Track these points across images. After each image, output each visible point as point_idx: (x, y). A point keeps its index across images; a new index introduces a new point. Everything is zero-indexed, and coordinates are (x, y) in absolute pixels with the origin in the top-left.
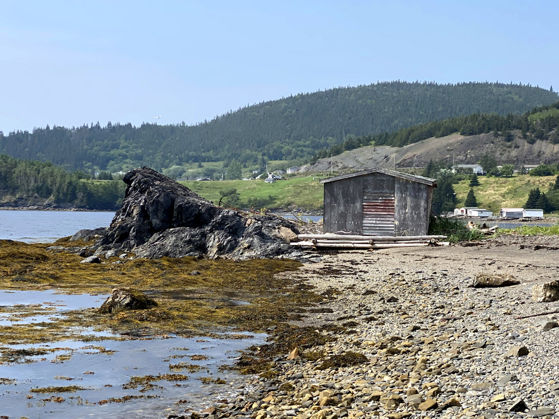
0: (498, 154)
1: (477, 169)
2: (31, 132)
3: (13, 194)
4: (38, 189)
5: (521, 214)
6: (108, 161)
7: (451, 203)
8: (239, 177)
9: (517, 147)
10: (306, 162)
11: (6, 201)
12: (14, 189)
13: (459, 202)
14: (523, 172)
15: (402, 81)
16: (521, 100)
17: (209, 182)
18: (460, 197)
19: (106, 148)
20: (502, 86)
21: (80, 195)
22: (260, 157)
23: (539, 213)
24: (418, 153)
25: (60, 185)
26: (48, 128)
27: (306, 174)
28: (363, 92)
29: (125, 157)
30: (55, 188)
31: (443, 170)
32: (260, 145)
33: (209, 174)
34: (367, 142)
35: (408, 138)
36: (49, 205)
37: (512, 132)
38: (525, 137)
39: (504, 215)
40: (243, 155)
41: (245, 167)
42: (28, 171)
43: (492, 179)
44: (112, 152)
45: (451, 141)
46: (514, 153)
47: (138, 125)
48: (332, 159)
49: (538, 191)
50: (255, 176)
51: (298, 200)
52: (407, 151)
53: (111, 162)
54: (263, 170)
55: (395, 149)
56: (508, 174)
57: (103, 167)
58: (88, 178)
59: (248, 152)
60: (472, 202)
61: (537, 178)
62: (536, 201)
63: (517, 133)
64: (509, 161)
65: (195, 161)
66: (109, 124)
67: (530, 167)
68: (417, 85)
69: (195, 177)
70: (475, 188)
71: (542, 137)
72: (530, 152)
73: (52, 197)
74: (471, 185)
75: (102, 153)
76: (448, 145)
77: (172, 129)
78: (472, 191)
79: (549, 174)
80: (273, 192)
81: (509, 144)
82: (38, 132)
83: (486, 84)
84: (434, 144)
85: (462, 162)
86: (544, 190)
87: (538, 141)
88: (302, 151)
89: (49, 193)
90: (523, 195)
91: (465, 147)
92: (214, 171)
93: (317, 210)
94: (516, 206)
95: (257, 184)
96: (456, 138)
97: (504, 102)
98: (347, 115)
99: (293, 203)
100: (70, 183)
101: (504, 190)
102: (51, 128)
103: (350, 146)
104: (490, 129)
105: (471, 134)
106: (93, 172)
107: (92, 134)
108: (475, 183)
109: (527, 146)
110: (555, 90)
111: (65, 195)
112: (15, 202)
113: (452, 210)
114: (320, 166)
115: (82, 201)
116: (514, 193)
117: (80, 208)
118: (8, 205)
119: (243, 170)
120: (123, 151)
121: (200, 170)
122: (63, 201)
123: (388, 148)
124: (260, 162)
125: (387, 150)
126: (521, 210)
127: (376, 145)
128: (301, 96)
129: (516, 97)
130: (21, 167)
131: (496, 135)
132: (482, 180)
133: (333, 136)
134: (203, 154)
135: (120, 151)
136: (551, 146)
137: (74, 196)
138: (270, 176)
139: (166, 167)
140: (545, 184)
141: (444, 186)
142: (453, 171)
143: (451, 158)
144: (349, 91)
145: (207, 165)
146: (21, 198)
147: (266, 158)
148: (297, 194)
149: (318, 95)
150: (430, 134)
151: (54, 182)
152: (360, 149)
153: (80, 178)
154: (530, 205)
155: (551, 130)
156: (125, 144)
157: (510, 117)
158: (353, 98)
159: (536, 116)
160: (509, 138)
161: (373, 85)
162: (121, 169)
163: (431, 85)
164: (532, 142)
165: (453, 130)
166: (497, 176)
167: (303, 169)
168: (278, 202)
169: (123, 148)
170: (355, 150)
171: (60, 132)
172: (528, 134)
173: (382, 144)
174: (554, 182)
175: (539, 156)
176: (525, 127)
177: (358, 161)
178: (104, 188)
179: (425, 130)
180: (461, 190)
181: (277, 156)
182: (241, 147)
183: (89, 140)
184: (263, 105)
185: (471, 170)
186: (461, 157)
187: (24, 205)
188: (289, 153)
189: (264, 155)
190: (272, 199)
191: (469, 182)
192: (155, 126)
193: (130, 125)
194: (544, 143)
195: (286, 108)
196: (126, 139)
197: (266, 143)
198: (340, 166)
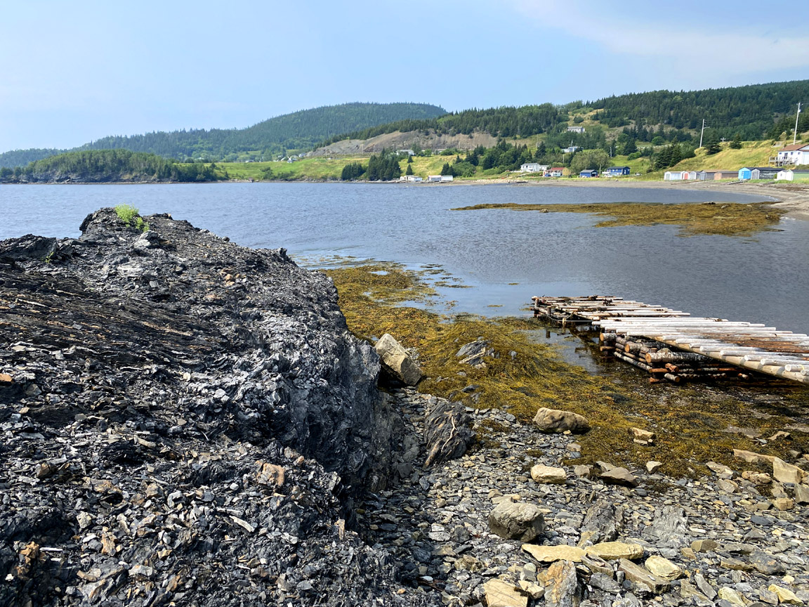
0: (421, 143)
1: (411, 152)
2: (144, 135)
3: (131, 174)
4: (146, 170)
5: (440, 178)
6: (192, 152)
7: (398, 173)
8: (271, 160)
9: (432, 139)
10: (309, 150)
11: (126, 178)
12: (132, 170)
13: (402, 172)
14: (437, 153)
15: (359, 102)
17: (254, 163)
18: (402, 169)
19: (190, 144)
21: (173, 173)
22: (282, 148)
23: (450, 178)
24: (376, 143)
25: (160, 167)
26: (154, 132)
27: (311, 157)
28: (339, 108)
29: (202, 149)
30: (157, 169)
31: (392, 154)
32: (281, 140)
33: (252, 158)
34: (344, 137)
35: (369, 134)
36: (155, 180)
37: (429, 130)
38: (436, 133)
39: (430, 180)
40: (272, 146)
41: (273, 153)
42: (139, 159)
43: (420, 158)
44: (194, 146)
45: (394, 136)
46: (430, 142)
47: (209, 130)
48: (326, 148)
49: (448, 165)
50: (280, 159)
51: (308, 174)
52: (369, 142)
53: (194, 152)
54: (284, 155)
55: (362, 141)
56: (428, 154)
57: (189, 155)
58: (178, 163)
59: (275, 144)
60: (410, 172)
61: (445, 157)
62: (447, 171)
63: (431, 130)
64: (428, 147)
65: (244, 151)
66: (191, 129)
67: (441, 151)
68: (368, 104)
69: (244, 160)
70: (411, 164)
71: (445, 132)
72: (439, 142)
73: (155, 175)
74: (409, 162)
75: (188, 147)
76: (393, 138)
77: (229, 132)
78: (410, 166)
79: (451, 154)
80: (293, 168)
81: (427, 137)
82: (149, 136)
83: (406, 104)
84: (384, 138)
85: (401, 148)
86: (451, 164)
87: (443, 135)
88: (306, 144)
89: (153, 172)
90: (438, 167)
91: (402, 139)
92: (255, 156)
93: (320, 179)
94: (435, 174)
95: (283, 164)
96: (397, 134)
98: (330, 122)
99: (305, 175)
100: (166, 166)
101: (427, 164)
102: (156, 132)
103: (335, 140)
104: (416, 128)
105: (406, 131)
106: (184, 159)
107: (182, 135)
108: (410, 161)
109: (437, 138)
111: (164, 173)
112: (133, 179)
113: (399, 178)
114: (319, 152)
115: (175, 177)
116: (433, 166)
117: (174, 181)
118: (128, 180)
119: (273, 155)
120: (201, 146)
121: (247, 156)
122: (163, 177)
123: (358, 141)
124: (281, 150)
125: (357, 142)
126: (440, 176)
127: (351, 139)
128: (303, 111)
130: (134, 156)
131: (420, 132)
132: (414, 158)
133: (323, 135)
134: (248, 146)
135: (199, 145)
136: (451, 137)
137: (170, 174)
138: (290, 159)
139: (227, 154)
140: (450, 160)
141: (394, 163)
142: (398, 154)
143: (395, 146)
144: (330, 108)
145: (251, 153)
146: (136, 176)
147: (285, 148)
148: (307, 170)
149: (312, 111)
150: (382, 132)
151: (156, 166)
152: (340, 142)
153: (173, 162)
154: (444, 173)
155: (450, 128)
156: (202, 141)
157: (427, 121)
158: (332, 112)
159: (441, 120)
160: (427, 134)
161: (343, 105)
162: (200, 156)
163: (376, 104)
164: (440, 136)
165: (395, 130)
166: (422, 156)
167: (308, 154)
168: (296, 175)
169: (201, 143)
170: (338, 142)
171: (162, 135)
172: (438, 131)
173: (354, 138)
174: (455, 159)
175: (444, 144)
176: (436, 127)
177: (341, 149)
178: (189, 168)
179: (379, 129)
180: (403, 165)
181: (291, 147)
182: (270, 142)
183: (180, 139)
184: (281, 117)
185: (407, 153)
186: (401, 145)
187: (138, 180)
188: (299, 145)
189: (284, 146)
190: (292, 173)
191: (407, 160)
192: (219, 130)
193: (203, 130)
194: (447, 136)
195: (295, 119)
196: (202, 138)
197: (284, 139)
198: (331, 152)
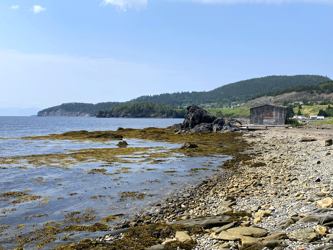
0: (308, 98)
1: (301, 103)
2: (159, 95)
3: (154, 114)
4: (161, 112)
5: (316, 117)
6: (182, 103)
7: (292, 114)
8: (222, 107)
9: (315, 96)
10: (244, 102)
11: (152, 116)
12: (155, 112)
13: (295, 114)
14: (317, 104)
15: (275, 75)
16: (316, 80)
17: (213, 109)
18: (295, 112)
19: (181, 99)
20: (310, 76)
21: (174, 114)
23: (323, 117)
24: (281, 98)
25: (168, 111)
26: (164, 93)
27: (244, 106)
28: (262, 79)
29: (187, 102)
31: (290, 104)
32: (229, 97)
33: (213, 106)
34: (264, 95)
35: (277, 94)
36: (165, 117)
37: (313, 91)
38: (317, 92)
39: (311, 118)
40: (223, 100)
41: (224, 104)
42: (158, 107)
43: (306, 106)
44: (183, 100)
46: (314, 98)
47: (191, 92)
48: (252, 101)
49: (322, 110)
50: (227, 107)
51: (241, 114)
52: (277, 97)
54: (230, 105)
55: (273, 97)
56: (312, 104)
57: (180, 105)
58: (176, 109)
59: (225, 99)
60: (299, 114)
61: (322, 106)
62: (321, 113)
63: (315, 91)
64: (312, 100)
65: (208, 103)
66: (182, 92)
67: (319, 102)
68: (280, 76)
69: (208, 107)
70: (300, 109)
71: (323, 92)
72: (319, 97)
73: (165, 114)
74: (299, 108)
75: (180, 101)
76: (291, 95)
77: (201, 93)
79: (326, 104)
80: (233, 112)
81: (312, 95)
82: (161, 95)
83: (304, 75)
84: (286, 95)
85: (296, 101)
86: (324, 110)
87: (322, 94)
88: (242, 99)
89: (165, 113)
90: (317, 111)
91: (296, 96)
92: (214, 106)
93: (247, 117)
94: (315, 115)
95: (228, 109)
96: (294, 93)
97: (310, 81)
98: (257, 87)
99: (240, 115)
100: (171, 110)
101: (310, 110)
102: (165, 94)
103: (258, 97)
104: (305, 90)
105: (299, 92)
106: (177, 107)
107: (177, 95)
108: (300, 108)
109: (318, 95)
110: (327, 77)
111: (169, 114)
112: (155, 116)
113: (293, 117)
114: (248, 103)
116: (314, 111)
117: (174, 117)
118: (153, 117)
119: (223, 105)
120: (187, 100)
121: (210, 105)
122: (169, 116)
123: (271, 97)
124: (229, 102)
125: (270, 97)
126: (316, 116)
127: (267, 96)
128: (242, 81)
129: (314, 79)
130: (156, 105)
131: (308, 92)
132: (303, 106)
133: (252, 93)
134: (211, 100)
135: (185, 100)
136: (327, 95)
137: (172, 114)
138: (232, 107)
139: (199, 105)
140: (324, 108)
141: (290, 109)
142: (293, 104)
143: (292, 100)
144: (258, 79)
145: (212, 104)
146: (156, 115)
147: (230, 101)
148: (241, 112)
149: (247, 81)
150: (285, 92)
151: (166, 110)
152: (261, 97)
153: (174, 108)
154: (319, 115)
155: (326, 90)
157: (312, 86)
158: (259, 81)
159: (321, 85)
160: (312, 93)
161: (265, 77)
162: (186, 106)
163: (285, 76)
164: (320, 94)
165: (293, 91)
166: (308, 105)
167: (242, 104)
168: (235, 115)
169: (186, 99)
170: (260, 98)
171: (167, 95)
173: (269, 96)
174: (328, 107)
175: (322, 98)
176: (317, 89)
177: (261, 101)
178: (181, 111)
179: (283, 91)
180: (296, 110)
181: (234, 100)
182: (223, 98)
183: (176, 97)
184: (229, 85)
185: (299, 103)
186: (295, 99)
187: (157, 117)
188: (238, 99)
190: (233, 114)
192: (196, 92)
193: (188, 92)
194: (324, 94)
195: (237, 85)
196: (187, 96)
197: (231, 97)
198: (255, 103)
